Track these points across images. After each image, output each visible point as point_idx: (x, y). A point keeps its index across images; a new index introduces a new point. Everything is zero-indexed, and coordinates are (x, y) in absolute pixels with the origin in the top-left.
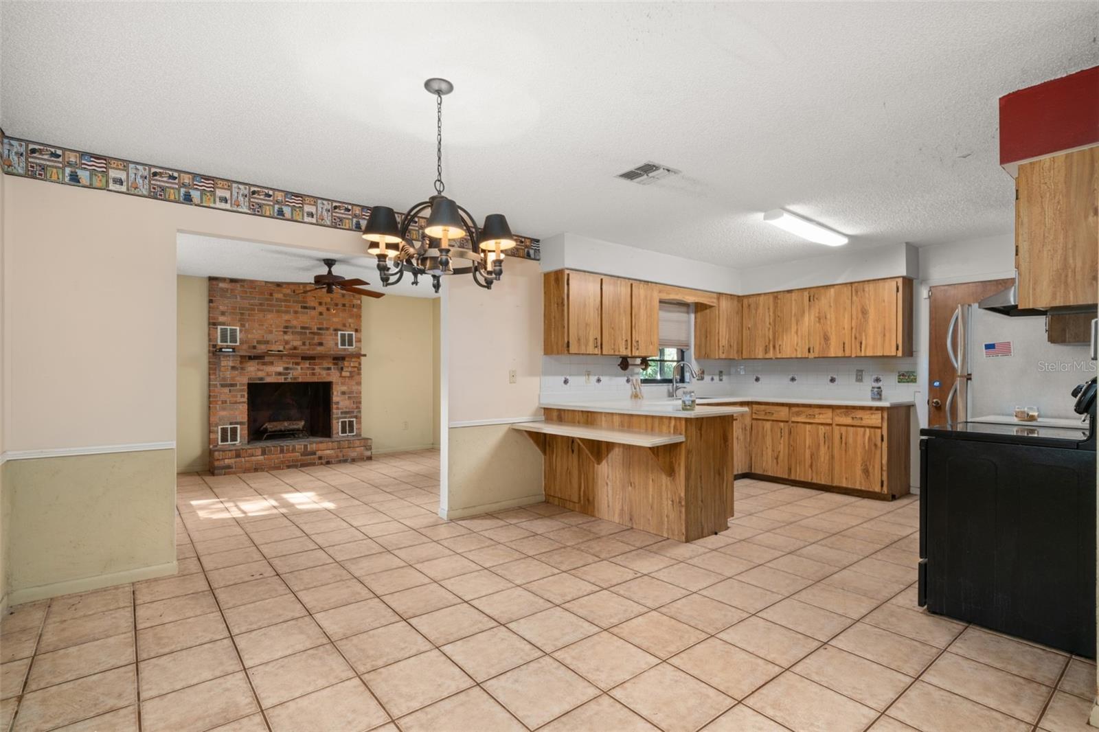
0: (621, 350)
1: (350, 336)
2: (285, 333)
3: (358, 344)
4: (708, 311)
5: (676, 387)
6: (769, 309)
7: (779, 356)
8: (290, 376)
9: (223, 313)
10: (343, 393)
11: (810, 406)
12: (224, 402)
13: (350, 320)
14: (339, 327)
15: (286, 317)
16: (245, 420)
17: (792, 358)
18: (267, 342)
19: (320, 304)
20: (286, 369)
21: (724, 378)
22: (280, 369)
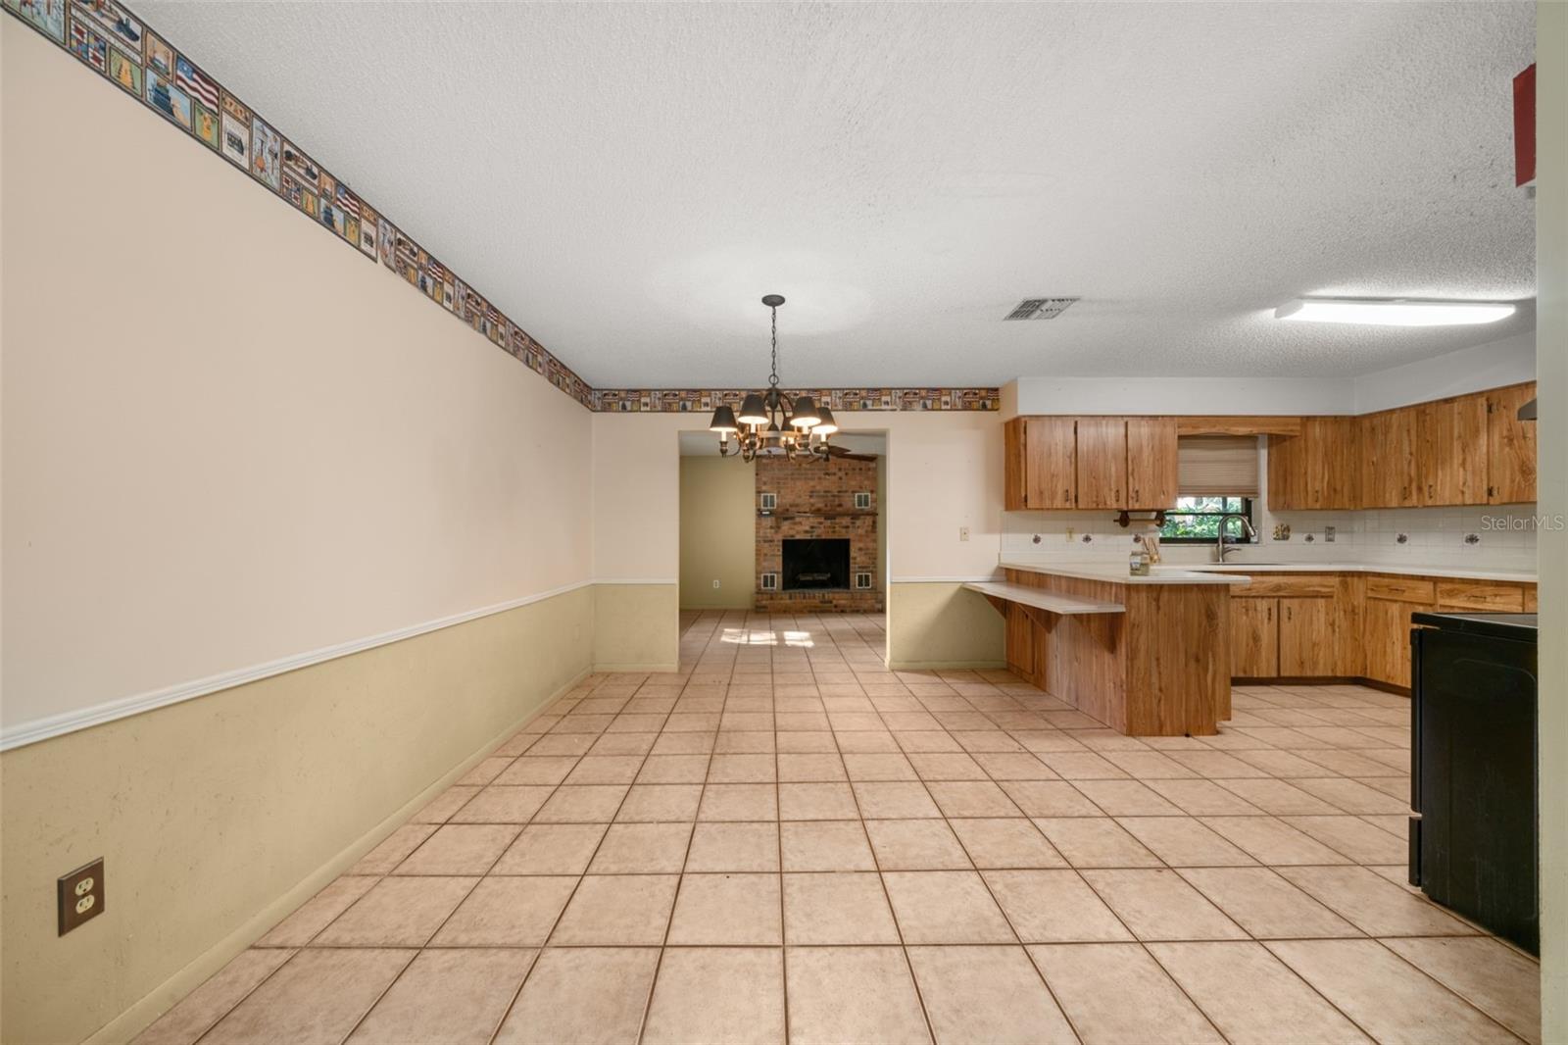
0: (1108, 503)
1: (866, 497)
2: (811, 497)
3: (874, 504)
4: (1287, 443)
5: (1223, 548)
6: (1408, 431)
7: (1430, 502)
8: (815, 534)
9: (765, 484)
10: (860, 549)
11: (1477, 582)
12: (766, 555)
13: (866, 482)
14: (858, 489)
15: (812, 483)
16: (781, 570)
17: (1456, 505)
18: (797, 505)
19: (840, 469)
20: (812, 527)
21: (1337, 537)
22: (807, 528)
